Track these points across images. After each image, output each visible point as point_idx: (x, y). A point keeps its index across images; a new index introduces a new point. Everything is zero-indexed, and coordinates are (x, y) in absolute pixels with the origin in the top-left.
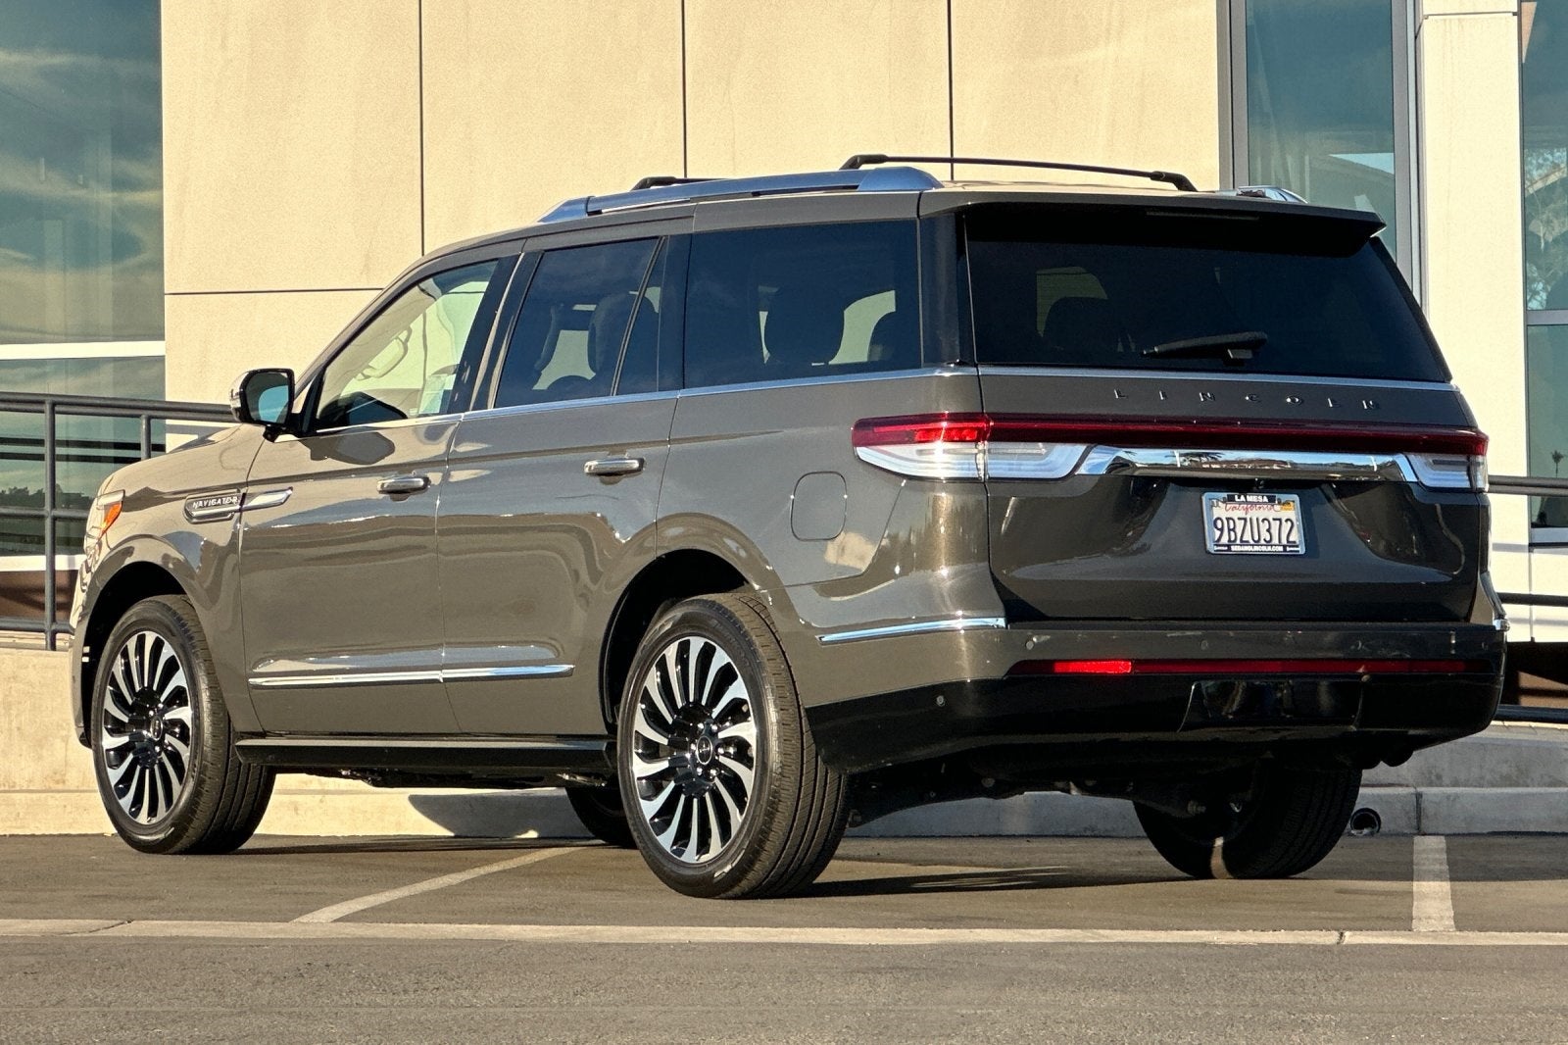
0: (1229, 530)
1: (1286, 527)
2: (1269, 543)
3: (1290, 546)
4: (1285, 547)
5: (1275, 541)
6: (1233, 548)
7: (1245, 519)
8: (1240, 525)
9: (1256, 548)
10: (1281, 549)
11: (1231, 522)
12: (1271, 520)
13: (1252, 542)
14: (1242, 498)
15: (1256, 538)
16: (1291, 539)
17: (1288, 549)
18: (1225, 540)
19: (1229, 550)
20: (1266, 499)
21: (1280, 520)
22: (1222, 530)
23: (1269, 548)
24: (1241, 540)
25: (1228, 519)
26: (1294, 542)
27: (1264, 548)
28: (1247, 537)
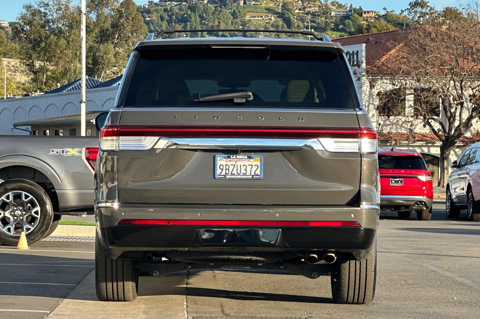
0: (226, 169)
1: (254, 168)
2: (244, 174)
3: (255, 176)
4: (253, 176)
5: (248, 173)
6: (227, 176)
7: (234, 165)
8: (231, 168)
9: (238, 177)
10: (251, 177)
11: (227, 166)
12: (247, 166)
13: (236, 174)
14: (235, 157)
15: (239, 172)
16: (256, 173)
17: (254, 177)
18: (223, 173)
19: (225, 177)
20: (246, 157)
21: (252, 165)
22: (222, 169)
23: (245, 177)
24: (232, 173)
25: (226, 165)
26: (258, 174)
27: (242, 177)
28: (235, 172)
